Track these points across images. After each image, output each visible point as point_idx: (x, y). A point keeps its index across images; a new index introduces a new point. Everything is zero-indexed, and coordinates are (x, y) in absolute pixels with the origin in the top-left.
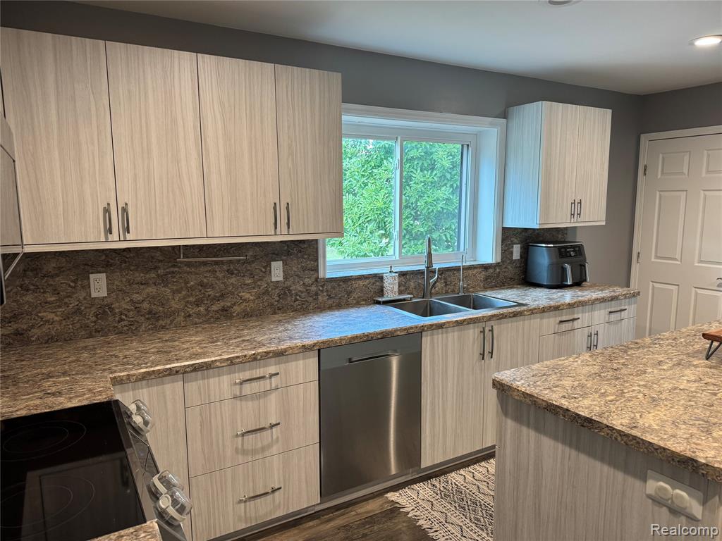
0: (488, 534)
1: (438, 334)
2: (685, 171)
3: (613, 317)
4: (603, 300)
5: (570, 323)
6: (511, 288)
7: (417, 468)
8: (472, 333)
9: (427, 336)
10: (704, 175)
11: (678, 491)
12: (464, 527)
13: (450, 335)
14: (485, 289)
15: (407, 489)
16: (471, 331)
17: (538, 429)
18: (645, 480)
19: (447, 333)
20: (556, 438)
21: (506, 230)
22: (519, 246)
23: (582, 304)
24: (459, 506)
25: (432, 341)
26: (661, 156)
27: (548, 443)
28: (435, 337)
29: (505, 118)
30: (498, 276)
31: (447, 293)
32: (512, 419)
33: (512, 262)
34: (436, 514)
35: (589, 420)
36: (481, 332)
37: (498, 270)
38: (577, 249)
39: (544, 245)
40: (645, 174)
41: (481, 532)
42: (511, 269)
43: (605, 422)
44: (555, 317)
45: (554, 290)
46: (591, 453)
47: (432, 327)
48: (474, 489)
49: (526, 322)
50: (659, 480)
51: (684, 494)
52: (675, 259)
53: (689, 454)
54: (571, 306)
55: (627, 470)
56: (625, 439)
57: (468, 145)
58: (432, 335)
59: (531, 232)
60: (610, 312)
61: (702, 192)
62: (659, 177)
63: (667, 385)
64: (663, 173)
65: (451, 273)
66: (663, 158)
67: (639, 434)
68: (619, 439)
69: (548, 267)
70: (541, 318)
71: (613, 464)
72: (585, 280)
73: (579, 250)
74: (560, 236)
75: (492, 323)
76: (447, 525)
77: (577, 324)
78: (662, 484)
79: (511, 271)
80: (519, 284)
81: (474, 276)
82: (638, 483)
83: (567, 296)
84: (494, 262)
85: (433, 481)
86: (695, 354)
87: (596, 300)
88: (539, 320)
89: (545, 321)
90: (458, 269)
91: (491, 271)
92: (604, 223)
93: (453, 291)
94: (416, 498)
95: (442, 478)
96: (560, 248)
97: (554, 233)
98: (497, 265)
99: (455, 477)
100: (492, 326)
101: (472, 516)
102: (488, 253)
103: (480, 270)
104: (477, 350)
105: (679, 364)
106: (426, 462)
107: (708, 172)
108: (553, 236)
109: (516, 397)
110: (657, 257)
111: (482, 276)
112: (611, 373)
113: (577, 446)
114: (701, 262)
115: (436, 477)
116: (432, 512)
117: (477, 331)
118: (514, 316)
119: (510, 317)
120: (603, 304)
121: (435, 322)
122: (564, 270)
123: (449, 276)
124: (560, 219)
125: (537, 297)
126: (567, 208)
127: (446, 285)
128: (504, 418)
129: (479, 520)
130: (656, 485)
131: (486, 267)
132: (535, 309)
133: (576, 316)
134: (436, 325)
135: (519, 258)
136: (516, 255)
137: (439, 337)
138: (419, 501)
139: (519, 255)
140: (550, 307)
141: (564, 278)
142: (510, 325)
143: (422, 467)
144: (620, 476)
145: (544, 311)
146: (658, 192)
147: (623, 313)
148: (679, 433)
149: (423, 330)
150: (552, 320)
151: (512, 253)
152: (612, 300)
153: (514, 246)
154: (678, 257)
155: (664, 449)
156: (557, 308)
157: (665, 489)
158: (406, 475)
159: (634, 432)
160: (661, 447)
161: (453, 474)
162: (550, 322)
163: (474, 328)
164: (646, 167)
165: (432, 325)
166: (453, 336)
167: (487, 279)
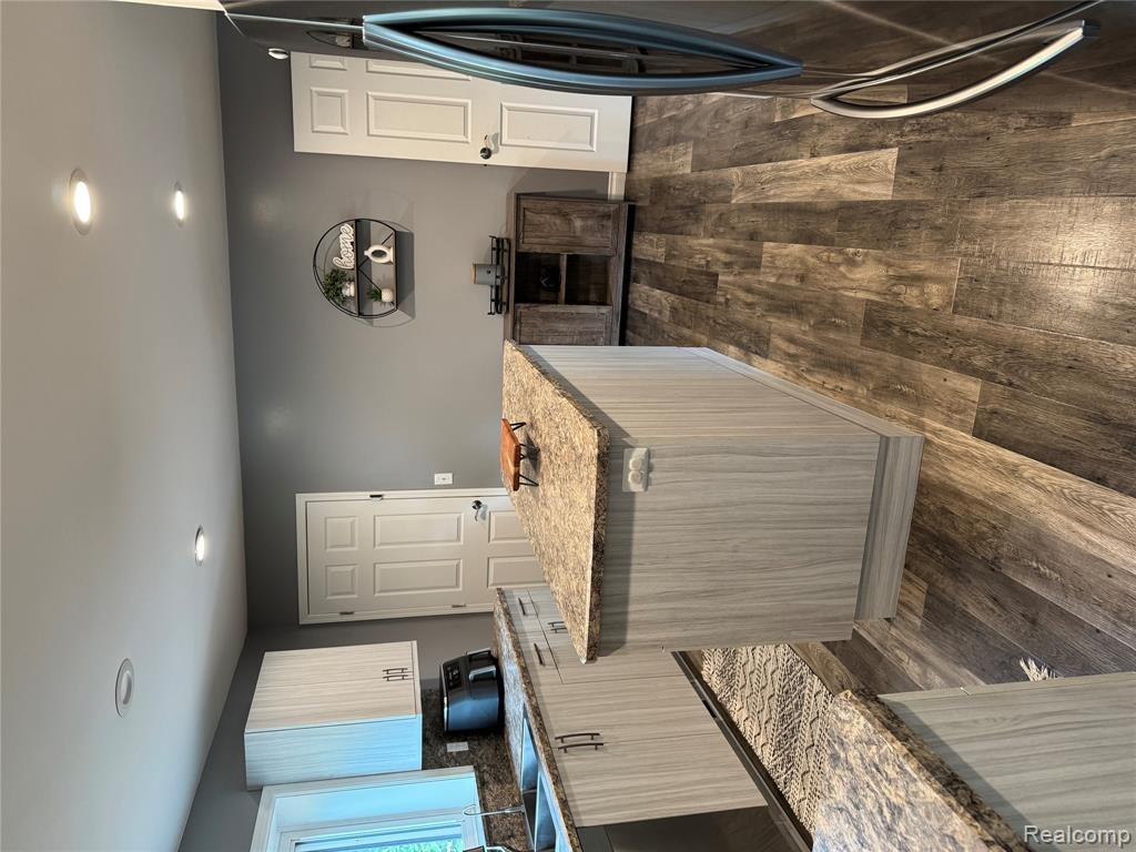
0: (805, 688)
1: (576, 806)
2: (350, 568)
3: (529, 610)
4: (510, 623)
5: (543, 653)
6: (508, 744)
7: (771, 812)
8: (568, 763)
9: (580, 820)
10: (356, 549)
11: (631, 466)
12: (810, 719)
13: (575, 790)
14: (513, 780)
15: (802, 820)
16: (566, 764)
17: (625, 602)
18: (633, 494)
19: (572, 795)
20: (627, 581)
21: (427, 764)
22: (448, 745)
23: (516, 644)
24: (792, 737)
25: (585, 813)
26: (329, 598)
27: (636, 589)
28: (580, 809)
29: (261, 790)
30: (493, 766)
31: (524, 834)
32: (625, 634)
33: (471, 750)
34: (811, 764)
35: (595, 546)
36: (566, 751)
37: (485, 768)
38: (449, 669)
39: (446, 709)
40: (352, 613)
41: (806, 697)
42: (482, 751)
43: (592, 532)
44: (535, 670)
45: (506, 686)
46: (628, 544)
47: (567, 815)
48: (770, 726)
49: (546, 700)
50: (628, 483)
51: (631, 462)
52: (458, 565)
53: (595, 461)
54: (520, 655)
55: (631, 510)
56: (601, 512)
57: (297, 844)
58: (578, 814)
59: (428, 733)
60: (524, 613)
61: (377, 548)
62: (355, 596)
63: (560, 503)
64: (353, 593)
65: (494, 833)
66: (333, 594)
67: (593, 501)
68: (603, 517)
69: (475, 699)
70: (539, 684)
71: (630, 522)
72: (489, 652)
73: (449, 667)
74: (434, 697)
75: (552, 740)
76: (816, 742)
77: (542, 646)
78: (629, 479)
79: (485, 750)
80: (503, 737)
81: (495, 798)
82: (638, 499)
83: (511, 670)
84: (473, 774)
85: (781, 787)
86: (535, 496)
87: (510, 630)
88: (541, 688)
89: (542, 680)
90: (487, 821)
91: (486, 777)
92: (415, 643)
93: (522, 824)
94: (806, 801)
95: (774, 776)
96: (449, 688)
97: (430, 705)
98: (477, 768)
99: (767, 757)
100: (556, 738)
101: (796, 714)
102: (461, 785)
103: (487, 792)
104: (592, 754)
105: (545, 504)
106: (758, 800)
107: (352, 545)
108: (433, 706)
109: (598, 628)
110: (457, 585)
111: (495, 788)
112: (560, 553)
113: (626, 559)
114: (458, 539)
115: (775, 785)
116: (812, 769)
117: (565, 757)
118: (539, 715)
119: (541, 720)
120: (515, 623)
121: (559, 811)
122: (477, 678)
123: (498, 833)
124: (411, 692)
125: (516, 702)
126: (395, 685)
127: (513, 836)
128: (627, 645)
129: (796, 705)
130: (633, 483)
131: (482, 784)
132: (527, 693)
133: (533, 649)
134: (562, 810)
135: (466, 743)
136: (463, 747)
137: (579, 804)
138: (807, 795)
139: (461, 744)
140: (523, 676)
141: (488, 677)
142: (551, 719)
143: (766, 804)
144: (637, 515)
145: (530, 683)
146: (377, 595)
147: (523, 602)
148: (586, 474)
149: (573, 825)
150: (540, 674)
151: (458, 753)
152: (509, 614)
153: (449, 751)
154: (455, 562)
155: (598, 479)
156: (524, 670)
157: (633, 475)
158: (786, 828)
159: (593, 506)
160: (597, 483)
161: (765, 763)
162: (544, 676)
163: (561, 761)
164: (342, 614)
165: (564, 815)
166: (575, 787)
167: (500, 781)
